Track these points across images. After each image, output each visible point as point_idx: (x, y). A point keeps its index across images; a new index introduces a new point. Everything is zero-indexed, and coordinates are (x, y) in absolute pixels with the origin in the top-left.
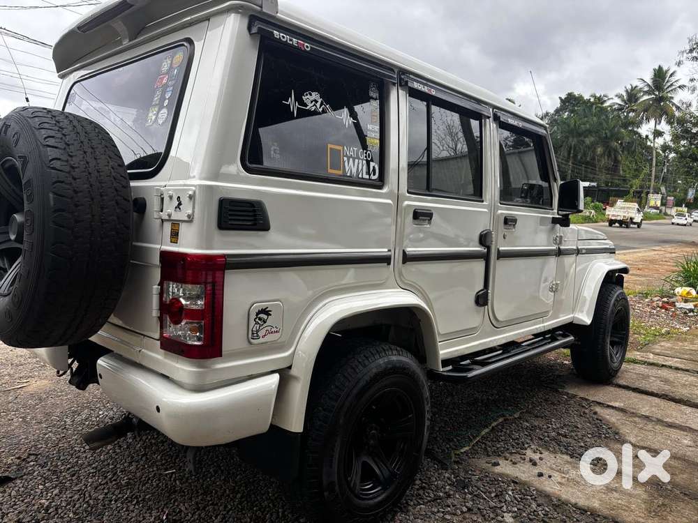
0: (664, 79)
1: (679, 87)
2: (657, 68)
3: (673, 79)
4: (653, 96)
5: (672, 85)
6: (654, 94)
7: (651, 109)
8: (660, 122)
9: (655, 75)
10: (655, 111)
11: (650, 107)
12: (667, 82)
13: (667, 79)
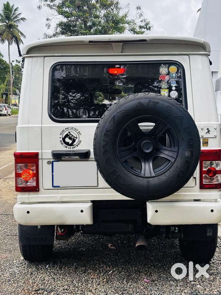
0: (11, 11)
1: (21, 19)
2: (6, 3)
3: (17, 12)
4: (5, 23)
5: (16, 17)
6: (6, 22)
7: (5, 33)
8: (12, 43)
9: (5, 8)
10: (8, 35)
11: (4, 32)
12: (13, 14)
13: (13, 12)
